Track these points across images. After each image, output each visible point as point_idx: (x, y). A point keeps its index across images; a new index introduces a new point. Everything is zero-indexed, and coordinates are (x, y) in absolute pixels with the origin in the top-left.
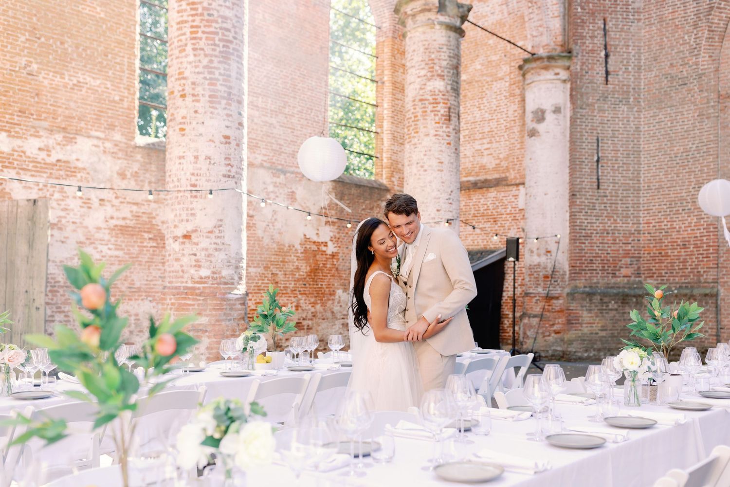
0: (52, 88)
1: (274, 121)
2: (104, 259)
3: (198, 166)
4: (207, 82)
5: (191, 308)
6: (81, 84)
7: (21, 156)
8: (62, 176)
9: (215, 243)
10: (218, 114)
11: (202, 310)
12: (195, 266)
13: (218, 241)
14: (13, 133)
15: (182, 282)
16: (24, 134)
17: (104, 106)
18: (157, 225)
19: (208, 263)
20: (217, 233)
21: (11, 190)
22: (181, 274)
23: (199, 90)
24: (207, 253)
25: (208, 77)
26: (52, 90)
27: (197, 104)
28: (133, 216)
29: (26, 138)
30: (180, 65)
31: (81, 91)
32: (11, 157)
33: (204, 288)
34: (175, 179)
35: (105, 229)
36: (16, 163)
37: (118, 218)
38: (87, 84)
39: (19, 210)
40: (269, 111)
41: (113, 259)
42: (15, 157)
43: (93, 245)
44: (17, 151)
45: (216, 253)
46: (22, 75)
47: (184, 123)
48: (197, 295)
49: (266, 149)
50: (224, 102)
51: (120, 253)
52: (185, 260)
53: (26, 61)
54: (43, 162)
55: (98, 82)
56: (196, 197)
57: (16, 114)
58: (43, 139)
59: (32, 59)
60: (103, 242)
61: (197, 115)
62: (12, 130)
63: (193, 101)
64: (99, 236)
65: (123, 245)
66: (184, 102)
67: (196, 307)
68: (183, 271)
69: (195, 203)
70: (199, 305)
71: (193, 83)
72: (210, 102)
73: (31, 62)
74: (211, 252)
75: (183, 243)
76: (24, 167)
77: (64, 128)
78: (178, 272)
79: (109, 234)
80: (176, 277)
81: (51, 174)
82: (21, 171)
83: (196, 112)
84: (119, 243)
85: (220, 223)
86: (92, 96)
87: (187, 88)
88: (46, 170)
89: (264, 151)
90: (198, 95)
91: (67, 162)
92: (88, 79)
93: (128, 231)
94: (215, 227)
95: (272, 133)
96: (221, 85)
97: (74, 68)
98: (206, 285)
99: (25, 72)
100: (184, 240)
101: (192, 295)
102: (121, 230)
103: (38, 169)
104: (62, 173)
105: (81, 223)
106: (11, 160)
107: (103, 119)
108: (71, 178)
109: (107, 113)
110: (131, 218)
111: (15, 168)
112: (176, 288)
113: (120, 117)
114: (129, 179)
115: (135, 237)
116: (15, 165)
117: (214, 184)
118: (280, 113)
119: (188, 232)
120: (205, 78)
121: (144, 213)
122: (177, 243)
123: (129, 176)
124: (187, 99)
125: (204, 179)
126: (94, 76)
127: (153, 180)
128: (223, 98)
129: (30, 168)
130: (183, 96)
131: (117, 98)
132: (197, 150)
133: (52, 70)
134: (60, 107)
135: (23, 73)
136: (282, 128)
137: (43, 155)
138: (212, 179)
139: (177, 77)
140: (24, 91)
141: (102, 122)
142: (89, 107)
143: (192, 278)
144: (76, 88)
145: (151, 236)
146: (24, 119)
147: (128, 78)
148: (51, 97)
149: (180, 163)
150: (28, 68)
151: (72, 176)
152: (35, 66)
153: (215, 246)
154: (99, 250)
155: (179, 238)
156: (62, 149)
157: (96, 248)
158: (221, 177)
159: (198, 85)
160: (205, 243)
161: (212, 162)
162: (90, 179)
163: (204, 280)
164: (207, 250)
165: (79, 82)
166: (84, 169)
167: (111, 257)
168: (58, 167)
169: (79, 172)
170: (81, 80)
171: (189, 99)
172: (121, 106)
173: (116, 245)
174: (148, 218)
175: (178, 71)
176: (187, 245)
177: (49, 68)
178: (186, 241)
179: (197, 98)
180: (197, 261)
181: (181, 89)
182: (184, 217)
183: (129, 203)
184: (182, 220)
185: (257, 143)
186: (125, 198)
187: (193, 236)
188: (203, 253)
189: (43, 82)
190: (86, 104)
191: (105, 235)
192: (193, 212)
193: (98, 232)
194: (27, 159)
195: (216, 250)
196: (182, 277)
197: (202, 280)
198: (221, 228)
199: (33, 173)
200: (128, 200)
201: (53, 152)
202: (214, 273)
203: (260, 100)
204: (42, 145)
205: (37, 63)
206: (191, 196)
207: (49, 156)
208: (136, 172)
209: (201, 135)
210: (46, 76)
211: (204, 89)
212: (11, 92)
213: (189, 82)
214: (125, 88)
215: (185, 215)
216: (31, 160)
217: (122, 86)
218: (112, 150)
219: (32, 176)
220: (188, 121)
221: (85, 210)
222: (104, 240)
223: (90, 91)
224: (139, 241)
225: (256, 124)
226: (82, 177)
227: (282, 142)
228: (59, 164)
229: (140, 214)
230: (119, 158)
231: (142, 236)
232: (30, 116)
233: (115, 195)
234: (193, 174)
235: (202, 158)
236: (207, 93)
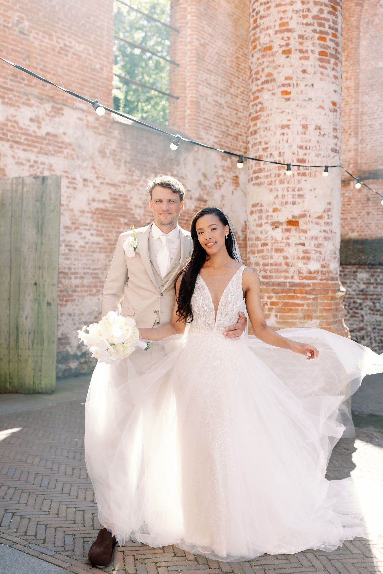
0: (42, 50)
1: (222, 101)
2: (87, 246)
3: (307, 137)
4: (317, 36)
5: (300, 308)
6: (67, 48)
7: (14, 127)
8: (50, 151)
9: (325, 231)
10: (328, 75)
11: (312, 311)
12: (303, 258)
13: (327, 228)
14: (6, 100)
15: (287, 278)
16: (17, 101)
17: (87, 74)
18: (131, 209)
19: (318, 255)
20: (326, 220)
21: (5, 166)
22: (285, 267)
23: (308, 45)
24: (316, 242)
25: (318, 30)
26: (42, 53)
27: (305, 62)
28: (111, 198)
29: (18, 107)
30: (282, 15)
31: (67, 55)
32: (5, 128)
33: (314, 284)
34: (276, 154)
35: (88, 212)
36: (9, 134)
37: (99, 201)
38: (72, 48)
39: (25, 189)
40: (219, 90)
41: (94, 246)
42: (9, 128)
43: (78, 231)
44: (10, 121)
45: (326, 243)
46: (15, 33)
47: (289, 85)
48: (307, 293)
49: (217, 130)
50: (333, 61)
51: (100, 240)
52: (291, 251)
53: (19, 16)
54: (34, 134)
55: (82, 47)
56: (304, 174)
57: (9, 77)
58: (34, 108)
59: (23, 15)
60: (86, 227)
61: (306, 75)
62: (6, 96)
63: (301, 58)
64: (82, 220)
65: (103, 230)
66: (288, 59)
67: (305, 307)
68: (287, 264)
69: (303, 182)
70: (308, 305)
71: (301, 37)
72: (321, 60)
73: (22, 18)
74: (320, 241)
75: (288, 230)
76: (17, 139)
77: (52, 97)
78: (280, 265)
79: (91, 218)
80: (277, 271)
81: (41, 148)
82: (14, 145)
83: (304, 71)
84: (100, 228)
85: (329, 206)
86: (77, 62)
87: (292, 42)
88: (37, 144)
89: (215, 133)
90: (307, 51)
91: (55, 136)
92: (74, 43)
93: (106, 215)
94: (324, 211)
95: (221, 114)
96: (331, 40)
97: (60, 29)
98: (315, 281)
99: (17, 29)
100: (289, 227)
101: (301, 293)
102: (101, 214)
103: (30, 143)
104: (51, 148)
105: (68, 206)
106: (4, 131)
107: (86, 89)
108: (59, 155)
109: (89, 82)
110: (110, 201)
111: (8, 141)
112: (279, 284)
113: (100, 88)
114: (108, 157)
115: (113, 222)
116: (9, 137)
117: (324, 159)
118: (228, 93)
119: (293, 217)
120: (315, 31)
121: (120, 195)
122: (279, 230)
123: (108, 155)
124: (292, 56)
125: (313, 153)
126: (79, 40)
127: (128, 159)
128: (332, 56)
129: (22, 141)
130: (287, 52)
131: (98, 66)
132: (305, 118)
133: (42, 29)
134: (48, 72)
135: (15, 31)
136: (229, 109)
137: (33, 127)
138: (322, 153)
139: (277, 28)
140: (16, 51)
141: (85, 92)
142: (74, 75)
143: (299, 273)
144: (63, 52)
145: (126, 221)
146: (17, 84)
147: (107, 44)
148: (41, 60)
149: (283, 134)
150: (20, 26)
151: (59, 152)
152: (26, 24)
153: (324, 234)
154: (83, 236)
155: (282, 224)
156: (51, 120)
157: (80, 234)
158: (330, 152)
159: (307, 38)
160: (314, 231)
161: (322, 133)
162: (75, 156)
163: (313, 275)
164: (316, 238)
165: (65, 45)
166: (70, 144)
167: (93, 243)
168: (46, 142)
169: (66, 148)
170: (68, 44)
171: (295, 56)
172: (100, 75)
173: (97, 230)
174: (124, 201)
175: (279, 22)
176: (293, 232)
177: (39, 27)
178: (293, 228)
179: (306, 55)
180: (305, 252)
181: (283, 43)
182: (290, 199)
183: (108, 184)
184: (286, 203)
185: (210, 124)
186: (104, 179)
187: (301, 221)
188: (313, 242)
189: (33, 43)
190: (71, 71)
191: (87, 219)
192: (301, 193)
193: (82, 216)
194: (20, 131)
195: (326, 238)
196: (287, 271)
197: (311, 275)
198: (330, 213)
199: (25, 147)
200: (107, 181)
201: (43, 123)
202: (323, 266)
203: (213, 77)
204: (33, 115)
205: (28, 20)
206: (299, 174)
207: (39, 128)
208: (114, 150)
209: (310, 99)
210: (36, 36)
211: (314, 44)
212: (5, 52)
213: (295, 35)
214: (105, 56)
215: (290, 197)
216: (23, 131)
217: (102, 53)
218: (94, 125)
219: (24, 150)
220: (295, 82)
221: (71, 190)
222: (87, 225)
223: (75, 57)
224: (116, 226)
225: (209, 103)
226: (68, 153)
227: (228, 123)
228: (48, 137)
229: (117, 197)
230: (100, 134)
231: (119, 220)
232: (22, 81)
233: (96, 175)
234: (301, 147)
235: (311, 128)
236: (318, 49)
